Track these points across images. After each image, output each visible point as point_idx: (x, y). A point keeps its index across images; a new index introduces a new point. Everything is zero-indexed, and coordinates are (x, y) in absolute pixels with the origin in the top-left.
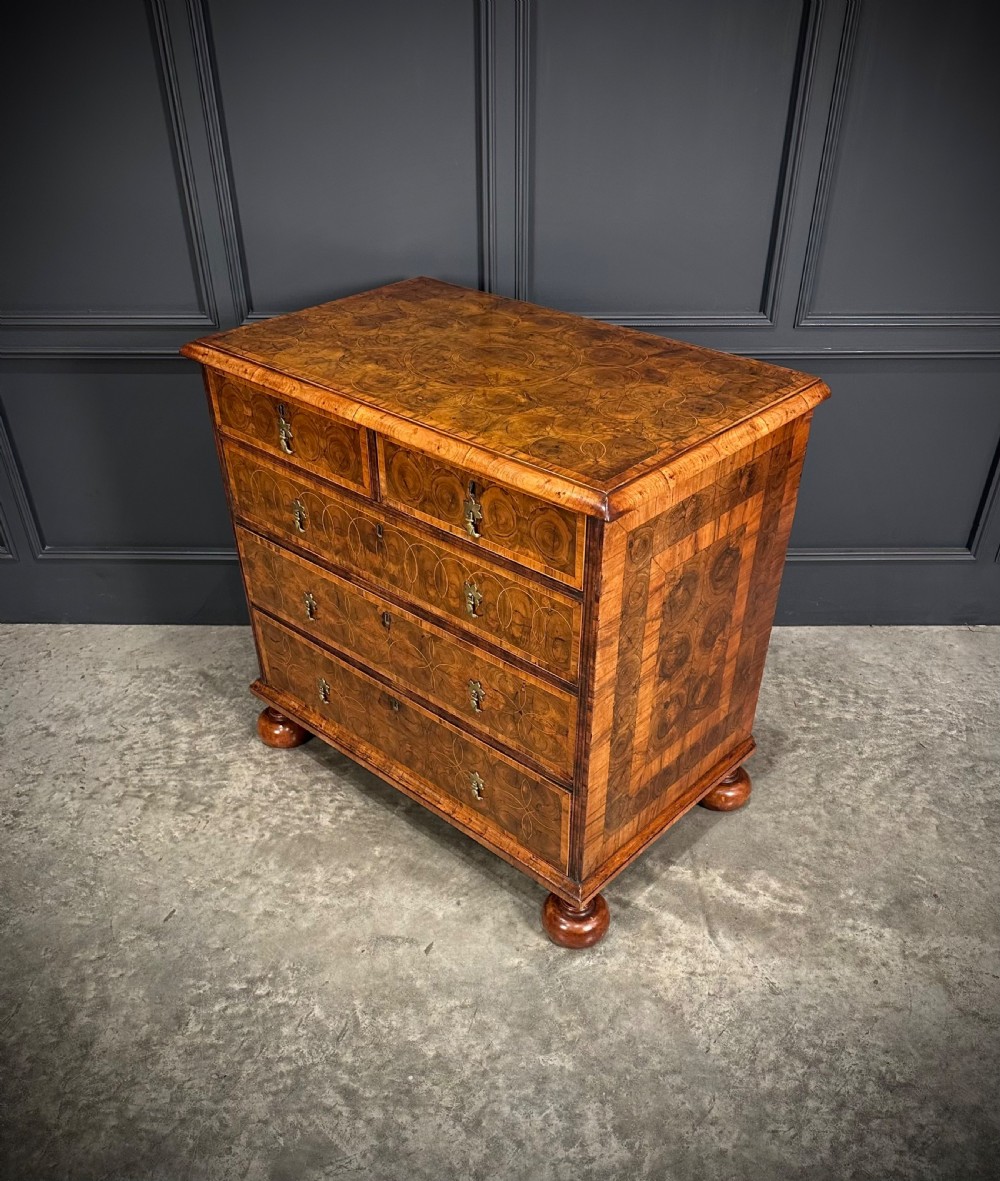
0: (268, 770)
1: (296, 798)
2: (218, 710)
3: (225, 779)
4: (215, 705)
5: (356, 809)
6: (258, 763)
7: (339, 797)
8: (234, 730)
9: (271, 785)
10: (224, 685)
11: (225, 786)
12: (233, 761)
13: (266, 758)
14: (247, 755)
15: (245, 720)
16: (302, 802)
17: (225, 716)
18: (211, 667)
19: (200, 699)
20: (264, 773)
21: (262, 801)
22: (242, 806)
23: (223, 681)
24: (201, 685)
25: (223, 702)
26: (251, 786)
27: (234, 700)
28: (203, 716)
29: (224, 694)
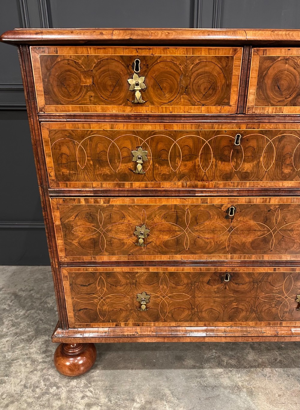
0: (39, 367)
1: (56, 395)
2: (17, 319)
3: (6, 376)
4: (16, 315)
5: (101, 406)
6: (33, 361)
7: (89, 394)
8: (23, 334)
9: (39, 382)
10: (25, 302)
11: (5, 382)
12: (17, 359)
13: (40, 357)
14: (27, 354)
15: (33, 326)
16: (60, 399)
17: (20, 323)
18: (21, 290)
19: (8, 311)
20: (36, 370)
21: (29, 397)
22: (12, 402)
23: (26, 299)
24: (11, 302)
25: (22, 313)
26: (22, 383)
27: (29, 312)
28: (6, 323)
29: (23, 307)
